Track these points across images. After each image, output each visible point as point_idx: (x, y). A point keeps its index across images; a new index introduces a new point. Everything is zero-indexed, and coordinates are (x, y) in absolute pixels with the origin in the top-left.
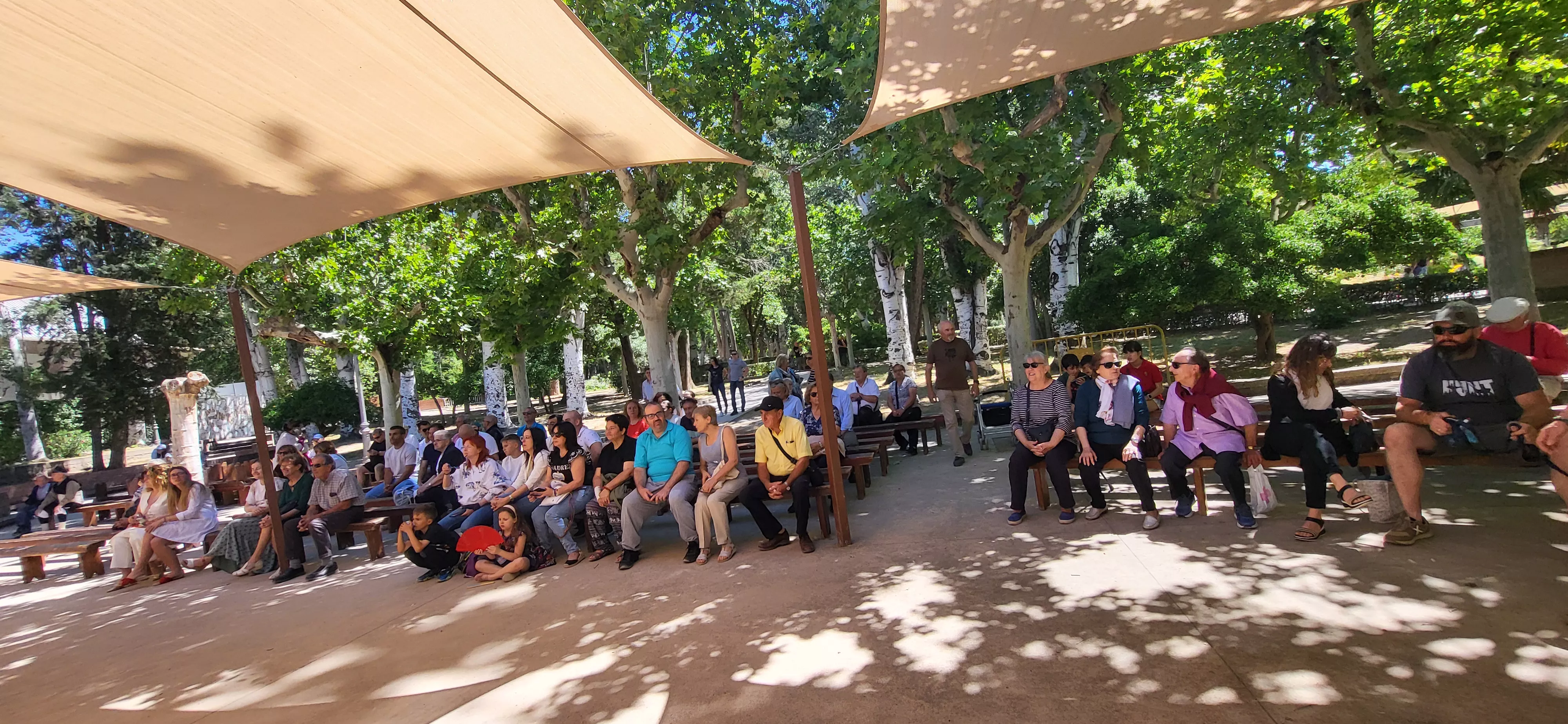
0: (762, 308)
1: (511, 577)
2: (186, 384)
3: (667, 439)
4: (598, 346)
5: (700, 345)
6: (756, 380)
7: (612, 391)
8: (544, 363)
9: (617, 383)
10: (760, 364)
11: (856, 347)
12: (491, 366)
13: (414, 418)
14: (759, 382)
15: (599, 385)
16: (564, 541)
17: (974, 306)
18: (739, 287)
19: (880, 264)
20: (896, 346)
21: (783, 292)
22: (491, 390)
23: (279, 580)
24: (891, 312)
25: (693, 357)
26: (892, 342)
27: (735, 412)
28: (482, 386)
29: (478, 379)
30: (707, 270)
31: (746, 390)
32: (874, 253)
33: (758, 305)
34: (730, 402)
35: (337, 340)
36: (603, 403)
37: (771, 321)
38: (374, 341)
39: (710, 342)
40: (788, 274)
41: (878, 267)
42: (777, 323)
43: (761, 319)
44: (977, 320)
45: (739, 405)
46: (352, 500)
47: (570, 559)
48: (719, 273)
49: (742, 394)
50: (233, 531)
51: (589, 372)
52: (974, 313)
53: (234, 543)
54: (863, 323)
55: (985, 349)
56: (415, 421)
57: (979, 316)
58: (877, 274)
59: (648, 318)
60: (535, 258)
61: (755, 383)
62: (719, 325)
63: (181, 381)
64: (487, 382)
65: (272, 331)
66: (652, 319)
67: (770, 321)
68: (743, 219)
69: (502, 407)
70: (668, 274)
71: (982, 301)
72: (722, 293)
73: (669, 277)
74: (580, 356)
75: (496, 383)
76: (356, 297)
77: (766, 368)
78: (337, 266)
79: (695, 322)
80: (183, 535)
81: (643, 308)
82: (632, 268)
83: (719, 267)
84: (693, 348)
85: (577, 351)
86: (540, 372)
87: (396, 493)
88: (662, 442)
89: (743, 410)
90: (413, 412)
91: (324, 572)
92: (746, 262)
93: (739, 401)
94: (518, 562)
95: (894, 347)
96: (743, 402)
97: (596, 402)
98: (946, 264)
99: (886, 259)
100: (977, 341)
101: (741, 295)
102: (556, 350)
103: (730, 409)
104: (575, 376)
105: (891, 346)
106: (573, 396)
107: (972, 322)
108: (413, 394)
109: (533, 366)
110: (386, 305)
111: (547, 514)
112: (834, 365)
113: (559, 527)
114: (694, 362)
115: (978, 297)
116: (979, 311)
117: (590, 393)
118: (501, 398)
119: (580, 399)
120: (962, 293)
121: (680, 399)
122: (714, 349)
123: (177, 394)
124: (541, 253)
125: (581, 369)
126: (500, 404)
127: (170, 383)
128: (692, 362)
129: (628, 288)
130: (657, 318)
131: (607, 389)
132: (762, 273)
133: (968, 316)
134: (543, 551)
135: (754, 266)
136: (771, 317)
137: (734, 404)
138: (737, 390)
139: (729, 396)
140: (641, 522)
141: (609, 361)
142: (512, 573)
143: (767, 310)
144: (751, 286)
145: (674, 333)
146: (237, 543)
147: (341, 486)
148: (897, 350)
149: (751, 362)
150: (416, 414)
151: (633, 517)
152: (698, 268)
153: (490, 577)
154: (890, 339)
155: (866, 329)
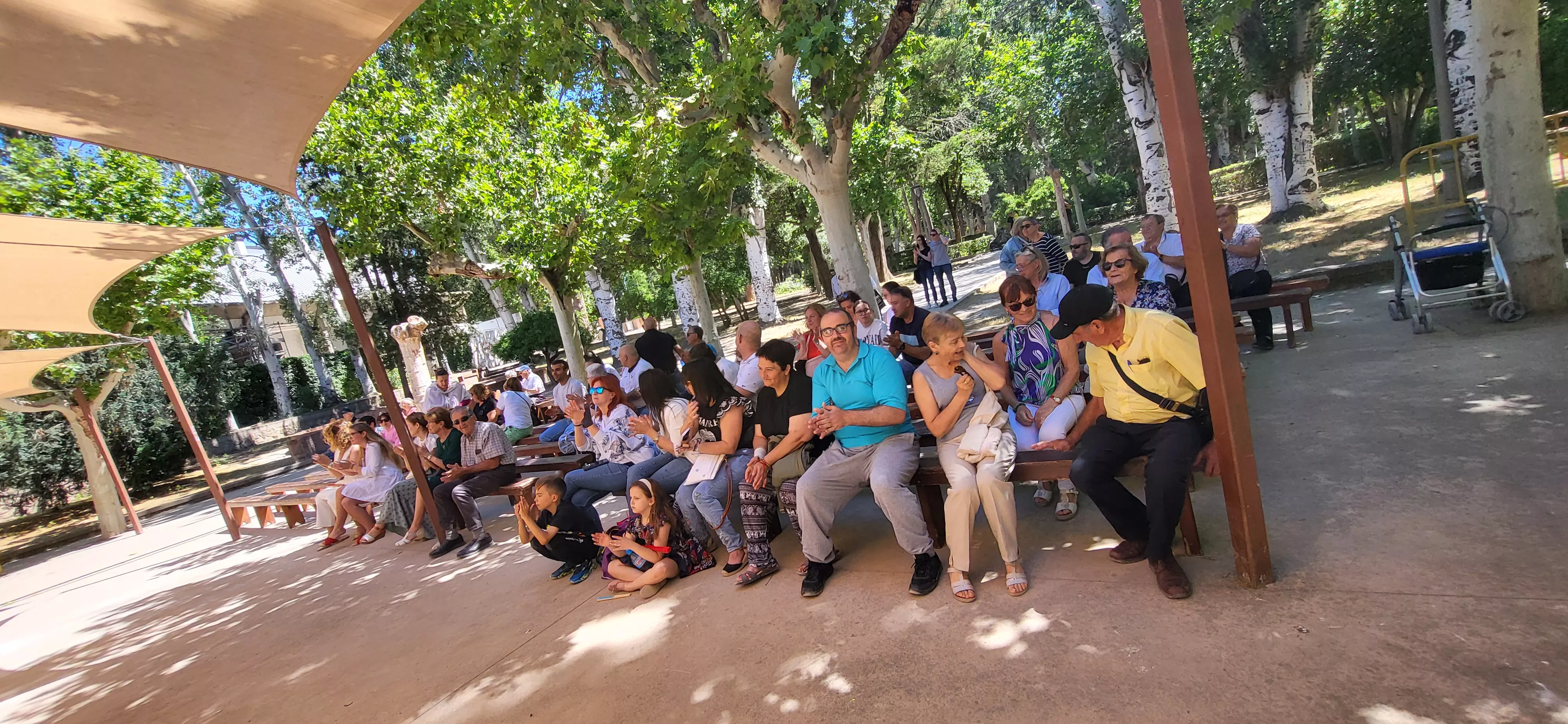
0: (961, 178)
1: (653, 591)
2: (408, 328)
3: (860, 373)
4: (788, 246)
5: (893, 232)
6: (963, 262)
7: (806, 291)
8: (731, 270)
9: (810, 282)
10: (965, 243)
11: (1084, 208)
12: (680, 280)
13: (619, 338)
14: (967, 263)
15: (794, 286)
16: (721, 534)
17: (1290, 115)
18: (934, 155)
19: (1132, 83)
20: (1159, 193)
21: (984, 156)
22: (683, 303)
23: (436, 555)
24: (1149, 147)
25: (888, 244)
26: (1151, 189)
27: (945, 302)
28: (675, 301)
29: (670, 295)
30: (894, 139)
31: (954, 274)
32: (1121, 68)
33: (955, 177)
34: (938, 290)
35: (501, 271)
36: (798, 305)
37: (973, 192)
38: (538, 267)
39: (904, 228)
40: (992, 129)
41: (1127, 87)
42: (980, 194)
43: (962, 193)
44: (1295, 135)
45: (949, 293)
46: (500, 458)
47: (732, 562)
48: (910, 139)
49: (951, 279)
50: (396, 495)
51: (779, 274)
52: (1291, 125)
53: (399, 509)
54: (1089, 178)
55: (1309, 176)
56: (620, 342)
57: (1300, 129)
58: (1125, 99)
59: (822, 192)
60: (656, 124)
61: (962, 265)
62: (912, 209)
63: (404, 326)
64: (679, 296)
65: (440, 269)
66: (828, 192)
67: (971, 192)
68: (932, 66)
69: (695, 320)
70: (842, 123)
71: (1305, 105)
72: (914, 165)
73: (844, 128)
74: (766, 258)
75: (687, 296)
76: (518, 219)
77: (972, 246)
78: (492, 189)
79: (887, 202)
80: (372, 493)
81: (813, 179)
82: (792, 123)
83: (908, 133)
84: (886, 234)
85: (761, 252)
86: (728, 280)
87: (561, 439)
88: (851, 378)
89: (955, 299)
90: (618, 333)
91: (475, 547)
92: (940, 123)
93: (948, 288)
94: (660, 569)
95: (1155, 195)
96: (954, 289)
97: (790, 304)
98: (1240, 60)
99: (1139, 73)
100: (1296, 166)
101: (937, 165)
102: (742, 254)
103: (940, 300)
104: (762, 280)
105: (1150, 194)
106: (763, 302)
107: (1288, 140)
108: (615, 316)
109: (720, 275)
110: (548, 226)
111: (694, 494)
112: (1060, 232)
113: (712, 514)
114: (889, 250)
115: (1297, 100)
116: (1299, 121)
117: (780, 296)
118: (693, 311)
119: (770, 303)
120: (1270, 98)
121: (877, 294)
122: (909, 235)
123: (404, 339)
124: (662, 114)
125: (768, 272)
126: (693, 317)
127: (396, 329)
128: (886, 251)
129: (791, 157)
130: (834, 190)
131: (802, 290)
132: (960, 134)
133: (1280, 131)
134: (696, 546)
135: (950, 127)
136: (973, 187)
137: (943, 292)
138: (945, 276)
139: (936, 283)
140: (830, 518)
141: (802, 261)
142: (653, 585)
143: (967, 181)
144: (947, 152)
145: (864, 219)
146: (403, 508)
147: (486, 442)
148: (1160, 199)
149: (952, 243)
150: (620, 334)
151: (815, 510)
152: (883, 137)
153: (628, 586)
154: (1149, 185)
155: (1094, 185)
